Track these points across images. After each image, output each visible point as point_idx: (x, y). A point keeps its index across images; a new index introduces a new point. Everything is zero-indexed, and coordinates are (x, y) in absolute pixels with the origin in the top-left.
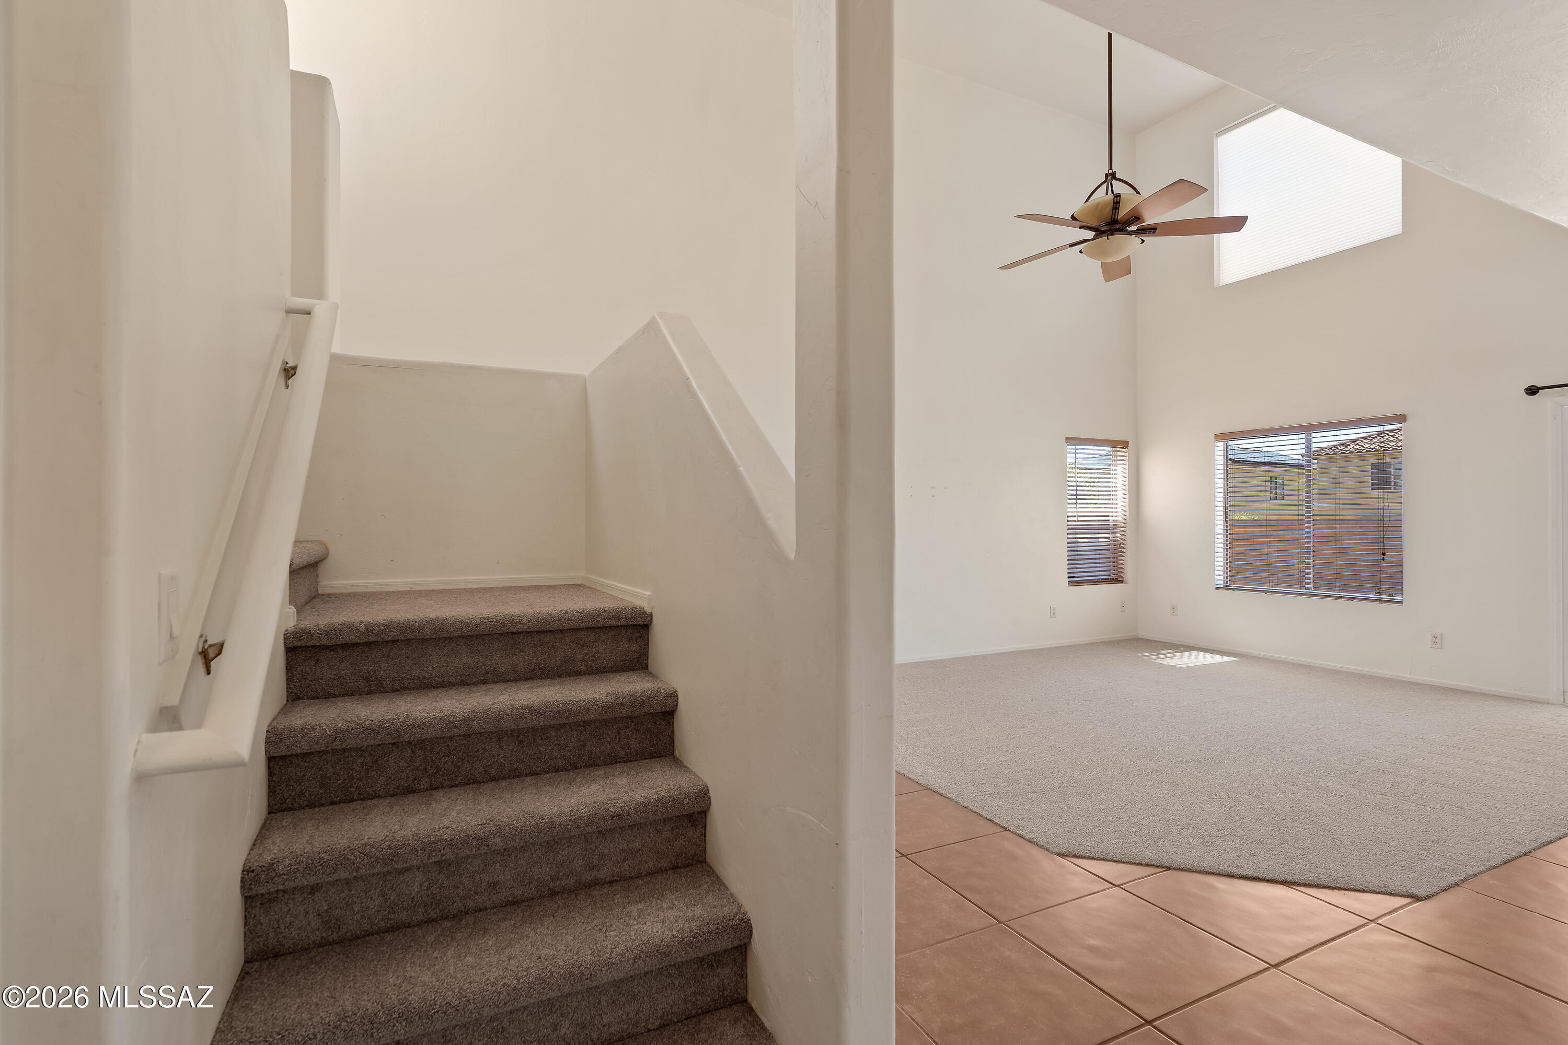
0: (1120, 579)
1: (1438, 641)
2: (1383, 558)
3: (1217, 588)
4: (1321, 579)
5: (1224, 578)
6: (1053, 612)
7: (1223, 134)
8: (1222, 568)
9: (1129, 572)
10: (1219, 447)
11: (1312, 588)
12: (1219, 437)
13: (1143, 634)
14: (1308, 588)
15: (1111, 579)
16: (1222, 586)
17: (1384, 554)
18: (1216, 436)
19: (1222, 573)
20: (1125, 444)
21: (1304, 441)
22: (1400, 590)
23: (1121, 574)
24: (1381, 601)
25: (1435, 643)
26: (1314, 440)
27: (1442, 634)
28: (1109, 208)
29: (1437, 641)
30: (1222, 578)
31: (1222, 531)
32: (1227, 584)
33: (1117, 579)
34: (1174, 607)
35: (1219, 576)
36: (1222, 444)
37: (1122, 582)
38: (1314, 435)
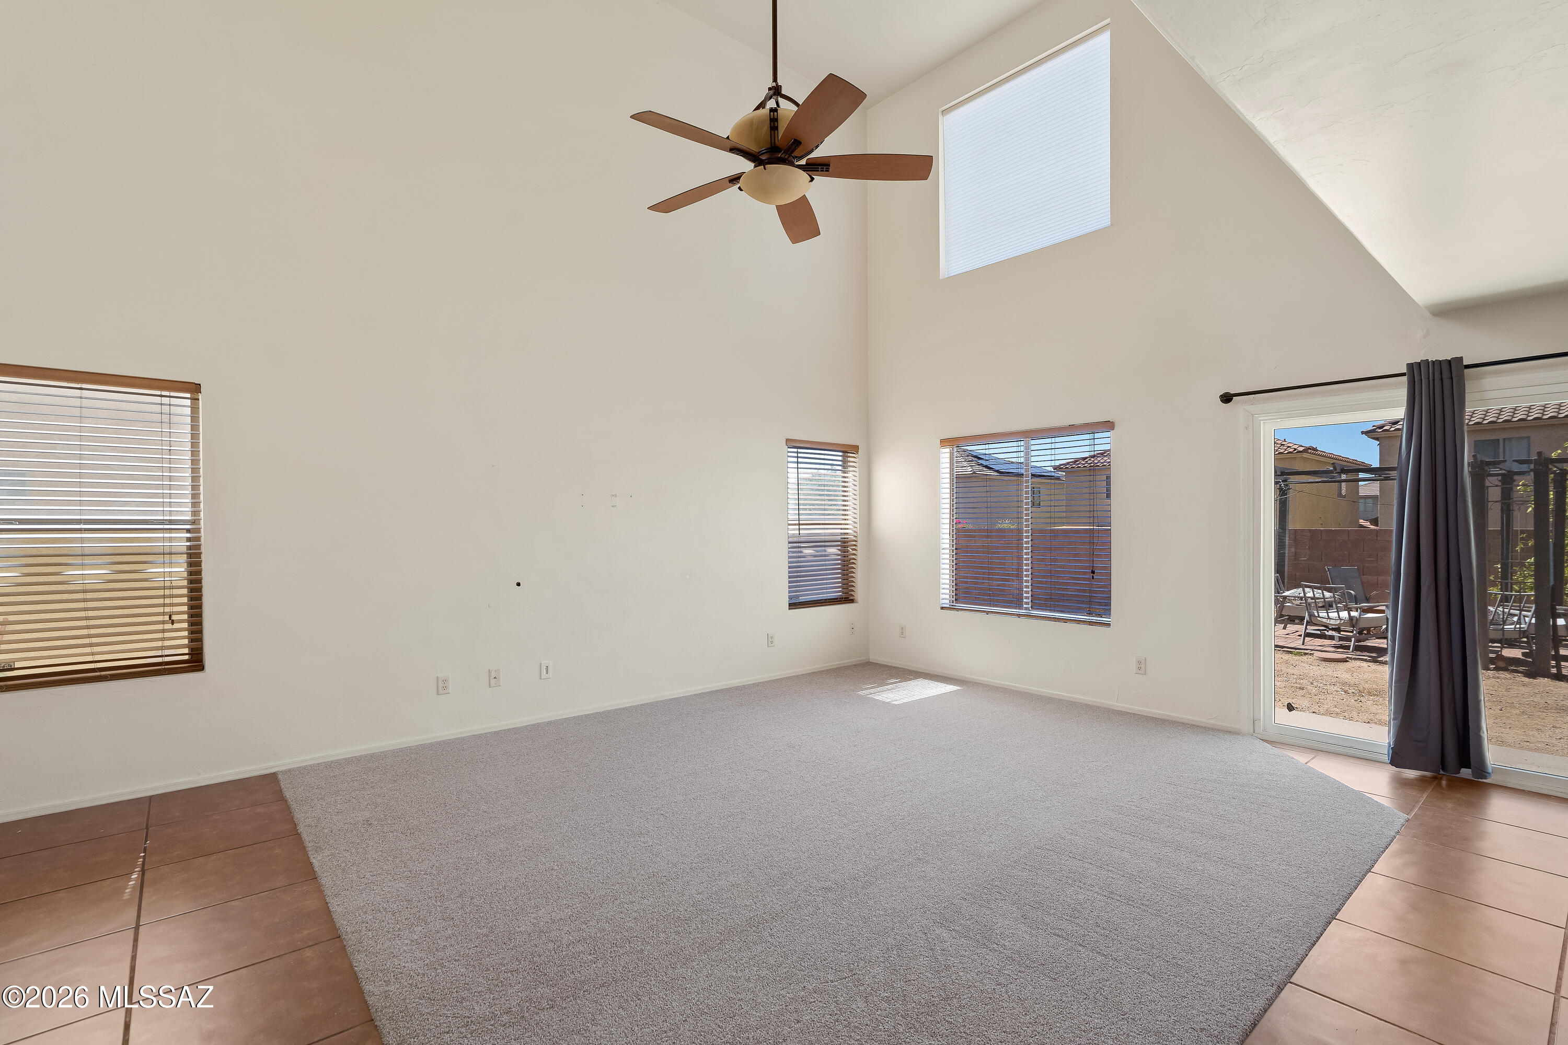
0: (851, 598)
1: (1143, 666)
2: (1093, 576)
3: (942, 608)
4: (1040, 599)
5: (950, 597)
6: (770, 640)
7: (952, 111)
8: (948, 586)
9: (860, 591)
10: (945, 453)
11: (1030, 608)
12: (945, 442)
13: (873, 658)
14: (1026, 609)
15: (840, 598)
16: (948, 606)
17: (1093, 572)
18: (942, 441)
19: (948, 592)
20: (855, 449)
21: (1022, 449)
22: (1107, 611)
23: (852, 593)
24: (1091, 623)
25: (1140, 668)
26: (1033, 448)
27: (1146, 659)
28: (766, 128)
29: (1141, 667)
30: (947, 596)
31: (948, 546)
32: (953, 604)
33: (848, 598)
34: (902, 629)
35: (945, 593)
36: (947, 450)
37: (852, 601)
38: (1033, 442)
